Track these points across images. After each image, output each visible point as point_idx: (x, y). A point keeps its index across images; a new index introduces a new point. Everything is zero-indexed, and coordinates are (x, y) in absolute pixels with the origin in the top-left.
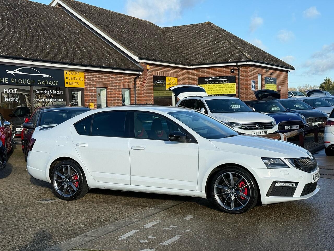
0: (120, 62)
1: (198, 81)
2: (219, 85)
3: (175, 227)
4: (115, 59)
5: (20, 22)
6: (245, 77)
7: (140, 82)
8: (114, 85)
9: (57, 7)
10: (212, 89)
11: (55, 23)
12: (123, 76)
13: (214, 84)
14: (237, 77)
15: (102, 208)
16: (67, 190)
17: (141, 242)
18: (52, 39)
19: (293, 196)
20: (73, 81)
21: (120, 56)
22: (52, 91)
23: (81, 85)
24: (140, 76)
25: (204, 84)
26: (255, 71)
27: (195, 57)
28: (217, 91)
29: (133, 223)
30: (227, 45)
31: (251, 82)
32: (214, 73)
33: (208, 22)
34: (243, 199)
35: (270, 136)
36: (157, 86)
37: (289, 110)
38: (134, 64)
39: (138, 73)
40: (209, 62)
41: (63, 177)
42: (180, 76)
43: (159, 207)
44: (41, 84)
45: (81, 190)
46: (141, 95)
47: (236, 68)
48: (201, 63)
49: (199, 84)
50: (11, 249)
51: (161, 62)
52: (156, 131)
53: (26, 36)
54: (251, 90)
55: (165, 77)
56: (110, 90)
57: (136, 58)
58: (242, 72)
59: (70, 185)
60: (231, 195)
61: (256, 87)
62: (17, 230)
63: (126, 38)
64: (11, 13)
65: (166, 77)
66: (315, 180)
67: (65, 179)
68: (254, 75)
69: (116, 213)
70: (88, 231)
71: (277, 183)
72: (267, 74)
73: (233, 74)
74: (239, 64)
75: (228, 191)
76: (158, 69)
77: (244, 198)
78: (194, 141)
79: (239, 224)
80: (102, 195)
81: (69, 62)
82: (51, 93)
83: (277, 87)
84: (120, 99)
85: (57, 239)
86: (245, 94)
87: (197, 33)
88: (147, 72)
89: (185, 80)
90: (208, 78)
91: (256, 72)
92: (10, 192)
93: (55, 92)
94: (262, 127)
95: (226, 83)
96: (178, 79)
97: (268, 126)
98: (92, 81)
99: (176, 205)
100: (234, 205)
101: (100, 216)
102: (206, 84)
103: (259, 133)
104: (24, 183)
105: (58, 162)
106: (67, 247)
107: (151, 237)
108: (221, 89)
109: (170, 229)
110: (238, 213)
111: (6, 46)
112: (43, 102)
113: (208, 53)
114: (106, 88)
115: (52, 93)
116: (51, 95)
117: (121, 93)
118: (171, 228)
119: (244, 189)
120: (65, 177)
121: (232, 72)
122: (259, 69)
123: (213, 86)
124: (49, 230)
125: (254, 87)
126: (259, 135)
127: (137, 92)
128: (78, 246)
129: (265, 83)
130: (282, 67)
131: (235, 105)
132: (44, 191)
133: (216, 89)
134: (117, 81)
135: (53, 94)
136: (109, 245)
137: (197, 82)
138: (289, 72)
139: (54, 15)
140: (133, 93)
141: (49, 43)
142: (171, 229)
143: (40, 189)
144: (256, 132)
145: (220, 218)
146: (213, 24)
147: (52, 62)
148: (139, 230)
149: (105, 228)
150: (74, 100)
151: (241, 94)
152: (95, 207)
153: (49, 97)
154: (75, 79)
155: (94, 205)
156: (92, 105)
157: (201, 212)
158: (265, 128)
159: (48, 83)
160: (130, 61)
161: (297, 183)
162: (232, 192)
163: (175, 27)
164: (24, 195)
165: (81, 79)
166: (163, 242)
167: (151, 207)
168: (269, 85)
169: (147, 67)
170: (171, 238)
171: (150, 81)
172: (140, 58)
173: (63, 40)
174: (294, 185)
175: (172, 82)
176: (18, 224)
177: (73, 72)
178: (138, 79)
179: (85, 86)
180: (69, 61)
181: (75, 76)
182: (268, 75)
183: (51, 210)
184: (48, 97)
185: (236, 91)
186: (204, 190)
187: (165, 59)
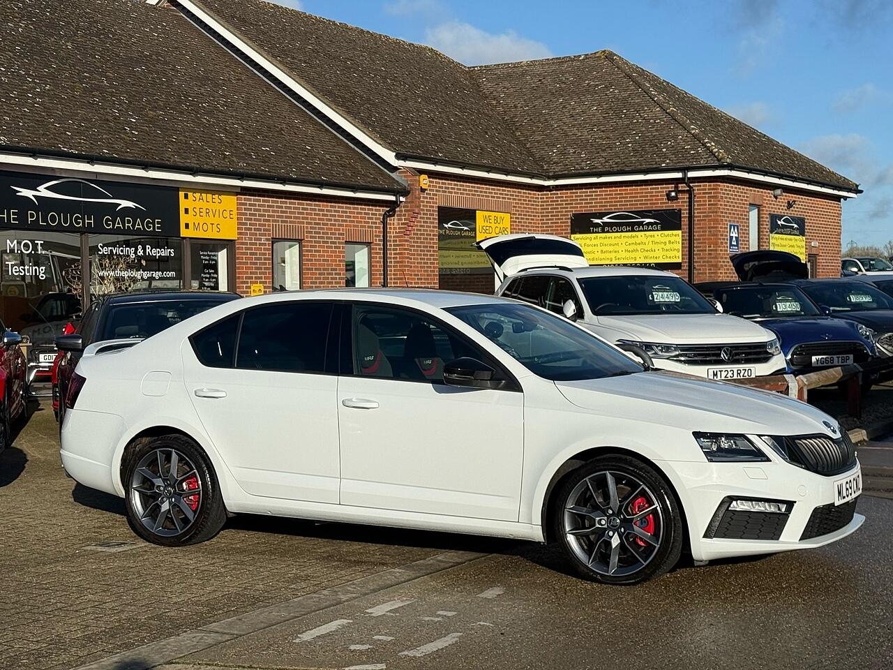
0: (342, 167)
1: (571, 222)
2: (634, 237)
3: (450, 614)
4: (328, 156)
5: (55, 51)
6: (709, 212)
7: (399, 224)
8: (323, 233)
9: (164, 8)
10: (611, 248)
11: (158, 54)
12: (350, 208)
13: (617, 232)
14: (685, 214)
15: (261, 567)
16: (167, 517)
17: (352, 647)
18: (149, 101)
19: (780, 539)
20: (206, 219)
21: (341, 150)
22: (144, 249)
23: (228, 231)
24: (398, 206)
25: (589, 232)
26: (740, 196)
27: (563, 153)
28: (628, 255)
29: (339, 603)
30: (657, 119)
31: (727, 228)
32: (619, 202)
33: (604, 51)
34: (643, 545)
35: (760, 383)
36: (450, 237)
37: (829, 310)
38: (382, 173)
39: (393, 198)
40: (605, 169)
41: (158, 482)
42: (519, 207)
43: (417, 565)
44: (114, 225)
45: (207, 518)
46: (401, 262)
47: (682, 187)
48: (581, 171)
49: (573, 232)
50: (8, 659)
51: (463, 168)
52: (416, 360)
53: (73, 89)
54: (727, 251)
55: (474, 212)
56: (311, 246)
57: (389, 156)
58: (703, 197)
59: (175, 505)
60: (611, 534)
61: (742, 244)
62: (27, 615)
63: (361, 97)
64: (32, 24)
65: (475, 210)
66: (844, 498)
67: (162, 488)
68: (738, 207)
69: (296, 579)
70: (214, 622)
71: (734, 503)
72: (777, 205)
73: (674, 205)
74: (691, 174)
75: (603, 522)
76: (454, 189)
77: (645, 542)
78: (513, 385)
79: (624, 610)
80: (265, 534)
81: (193, 165)
82: (140, 252)
83: (808, 243)
84: (340, 274)
85: (131, 639)
86: (708, 262)
87: (572, 83)
88: (419, 194)
89: (533, 220)
90: (601, 216)
91: (742, 200)
92: (14, 523)
93: (151, 251)
94: (737, 357)
95: (653, 230)
96: (511, 218)
97: (757, 353)
98: (260, 220)
99: (465, 563)
100: (618, 561)
101: (252, 586)
102: (593, 232)
103: (730, 374)
104: (53, 500)
105: (145, 440)
106: (157, 657)
107: (380, 637)
108: (639, 247)
109: (436, 619)
110: (629, 584)
111: (14, 119)
112: (117, 279)
113: (600, 141)
114: (300, 241)
115: (145, 252)
116: (139, 261)
117: (343, 257)
118: (439, 616)
119: (645, 517)
120: (164, 480)
121: (669, 198)
122: (751, 190)
123: (615, 238)
124: (111, 617)
125: (735, 243)
126: (730, 378)
127: (391, 254)
128: (184, 656)
129: (771, 232)
130: (823, 185)
131: (665, 294)
132: (107, 522)
133: (624, 247)
134: (331, 220)
135: (145, 257)
136: (266, 654)
137: (568, 226)
138: (845, 200)
139: (156, 30)
140: (379, 258)
141: (139, 111)
142: (440, 619)
143: (96, 517)
144: (721, 371)
145: (578, 595)
146: (620, 57)
147: (146, 166)
148: (352, 621)
149: (261, 614)
150: (206, 274)
151: (697, 262)
152: (242, 563)
153: (135, 265)
154: (211, 213)
155: (239, 558)
156: (257, 289)
157: (529, 581)
158: (748, 361)
159: (133, 226)
160: (372, 164)
161: (790, 504)
162: (612, 525)
163: (509, 64)
164: (51, 531)
165: (226, 214)
166: (412, 649)
167: (394, 565)
168: (782, 239)
169: (421, 180)
170: (435, 640)
171: (431, 223)
172: (398, 157)
173: (180, 103)
174: (783, 510)
175: (494, 226)
176: (31, 601)
177: (204, 195)
178: (394, 215)
179: (240, 234)
180: (192, 162)
181: (211, 206)
182: (779, 209)
183: (123, 568)
184: (130, 266)
185: (682, 255)
186: (537, 519)
187: (473, 159)
